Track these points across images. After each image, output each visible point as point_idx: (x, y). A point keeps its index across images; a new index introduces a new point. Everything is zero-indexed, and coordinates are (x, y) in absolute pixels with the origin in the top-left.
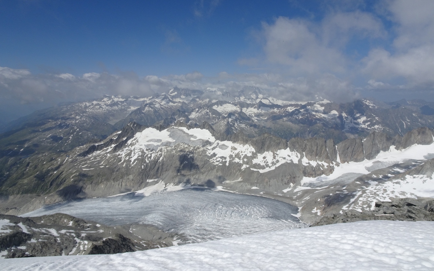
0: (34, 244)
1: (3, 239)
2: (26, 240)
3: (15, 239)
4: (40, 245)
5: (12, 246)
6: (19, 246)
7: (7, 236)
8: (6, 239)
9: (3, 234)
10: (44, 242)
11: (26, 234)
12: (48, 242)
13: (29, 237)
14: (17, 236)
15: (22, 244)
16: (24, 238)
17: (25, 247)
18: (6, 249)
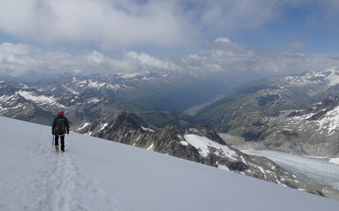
0: (249, 173)
1: (232, 163)
2: (245, 169)
3: (239, 166)
4: (253, 176)
5: (237, 170)
6: (241, 171)
7: (235, 162)
8: (234, 164)
9: (232, 160)
10: (256, 175)
11: (245, 165)
12: (258, 176)
13: (247, 167)
14: (240, 165)
15: (242, 171)
16: (244, 167)
17: (244, 173)
18: (234, 170)
